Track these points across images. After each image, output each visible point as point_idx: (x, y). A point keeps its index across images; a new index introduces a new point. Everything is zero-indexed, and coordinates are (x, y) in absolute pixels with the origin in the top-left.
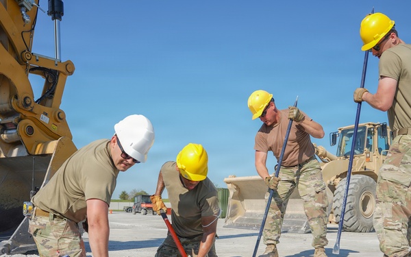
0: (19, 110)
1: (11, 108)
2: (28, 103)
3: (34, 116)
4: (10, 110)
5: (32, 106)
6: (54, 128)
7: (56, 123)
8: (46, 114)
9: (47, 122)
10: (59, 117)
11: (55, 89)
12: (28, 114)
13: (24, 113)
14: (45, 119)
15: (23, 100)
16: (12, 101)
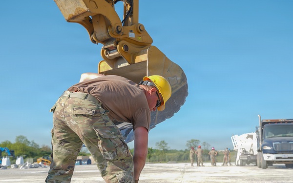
0: (115, 37)
1: (109, 36)
2: (120, 30)
3: (125, 36)
4: (108, 37)
5: (122, 31)
6: (139, 39)
7: (139, 35)
8: (131, 31)
9: (134, 37)
10: (140, 30)
11: (133, 9)
12: (121, 37)
13: (118, 37)
14: (132, 35)
15: (116, 29)
16: (109, 30)
